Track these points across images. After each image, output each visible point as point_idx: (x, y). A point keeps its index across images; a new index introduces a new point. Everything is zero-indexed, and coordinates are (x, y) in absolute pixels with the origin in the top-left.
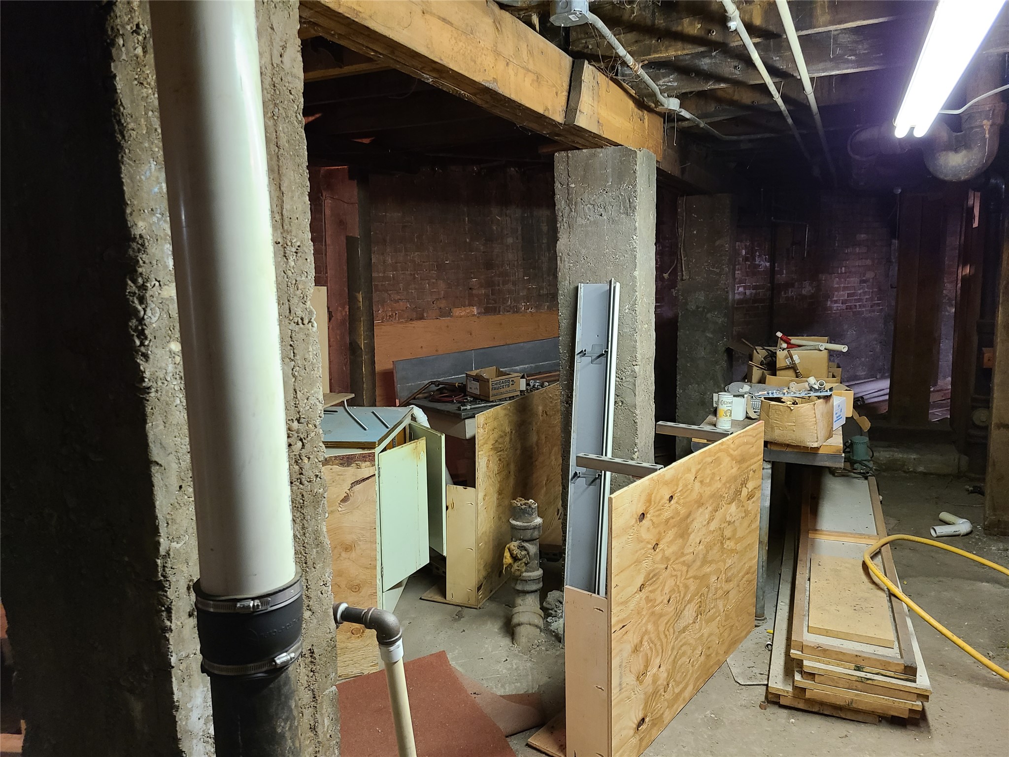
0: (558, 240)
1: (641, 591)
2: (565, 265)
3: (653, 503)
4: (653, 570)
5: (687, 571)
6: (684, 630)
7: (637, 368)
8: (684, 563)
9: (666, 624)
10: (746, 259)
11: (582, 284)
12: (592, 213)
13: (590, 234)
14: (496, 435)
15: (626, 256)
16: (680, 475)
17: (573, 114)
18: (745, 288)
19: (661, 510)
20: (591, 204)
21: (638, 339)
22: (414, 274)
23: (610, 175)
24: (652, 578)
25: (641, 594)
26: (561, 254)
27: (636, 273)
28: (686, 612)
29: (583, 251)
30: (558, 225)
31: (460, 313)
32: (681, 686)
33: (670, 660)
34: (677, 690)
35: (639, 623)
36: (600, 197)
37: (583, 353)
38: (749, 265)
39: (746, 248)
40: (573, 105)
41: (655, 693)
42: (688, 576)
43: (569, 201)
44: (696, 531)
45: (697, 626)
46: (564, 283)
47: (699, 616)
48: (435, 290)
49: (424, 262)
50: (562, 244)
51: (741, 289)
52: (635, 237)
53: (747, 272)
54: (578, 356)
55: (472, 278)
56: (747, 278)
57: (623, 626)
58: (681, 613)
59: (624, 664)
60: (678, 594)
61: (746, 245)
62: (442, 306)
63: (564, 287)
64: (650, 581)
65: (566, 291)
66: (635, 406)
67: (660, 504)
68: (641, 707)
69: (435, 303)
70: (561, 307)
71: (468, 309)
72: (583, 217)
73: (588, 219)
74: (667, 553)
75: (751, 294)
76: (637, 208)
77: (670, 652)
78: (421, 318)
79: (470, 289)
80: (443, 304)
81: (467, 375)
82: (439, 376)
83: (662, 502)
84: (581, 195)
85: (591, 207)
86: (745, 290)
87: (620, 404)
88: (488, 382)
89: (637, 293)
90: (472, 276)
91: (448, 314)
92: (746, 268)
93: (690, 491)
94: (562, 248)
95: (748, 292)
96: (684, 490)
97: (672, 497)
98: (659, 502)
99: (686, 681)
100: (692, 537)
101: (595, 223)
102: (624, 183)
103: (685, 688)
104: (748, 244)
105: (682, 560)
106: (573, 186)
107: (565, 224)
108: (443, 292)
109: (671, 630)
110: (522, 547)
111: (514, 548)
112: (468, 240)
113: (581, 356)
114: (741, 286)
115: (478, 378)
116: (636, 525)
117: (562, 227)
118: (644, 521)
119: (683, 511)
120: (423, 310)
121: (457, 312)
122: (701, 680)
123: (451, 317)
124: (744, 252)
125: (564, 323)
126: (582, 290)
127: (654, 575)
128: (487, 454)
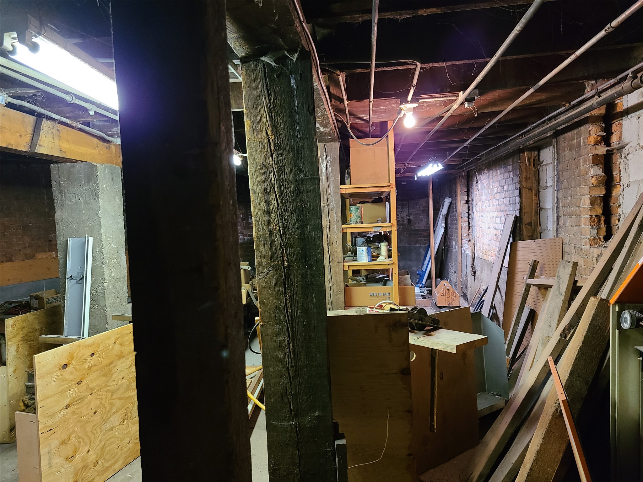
0: (55, 213)
1: (66, 408)
2: (60, 227)
3: (75, 358)
4: (78, 396)
5: (112, 396)
6: (111, 429)
7: (105, 285)
8: (108, 391)
9: (93, 426)
10: (243, 220)
11: (71, 238)
12: (74, 198)
13: (74, 210)
14: (25, 331)
15: (95, 222)
16: (100, 341)
17: (35, 147)
18: (244, 236)
19: (83, 361)
20: (73, 193)
21: (105, 268)
22: (4, 232)
23: (83, 177)
24: (77, 400)
25: (67, 410)
26: (57, 221)
27: (102, 232)
28: (113, 419)
29: (71, 219)
30: (55, 205)
31: (42, 256)
32: (110, 463)
33: (99, 447)
34: (106, 465)
35: (67, 427)
36: (79, 190)
37: (71, 278)
38: (245, 223)
39: (243, 213)
40: (35, 142)
41: (85, 467)
42: (113, 398)
43: (61, 192)
44: (118, 372)
45: (124, 426)
46: (60, 238)
47: (126, 421)
48: (21, 242)
49: (12, 224)
50: (58, 215)
51: (241, 237)
52: (100, 212)
53: (244, 227)
54: (68, 279)
55: (51, 234)
56: (245, 230)
57: (51, 430)
58: (107, 420)
59: (52, 452)
60: (104, 409)
61: (242, 212)
62: (27, 252)
63: (60, 240)
64: (76, 403)
65: (62, 242)
66: (105, 306)
67: (82, 358)
68: (71, 476)
69: (21, 250)
70: (59, 251)
71: (48, 254)
72: (69, 200)
73: (72, 202)
74: (91, 385)
75: (248, 239)
76: (100, 196)
77: (98, 443)
78: (10, 260)
79: (50, 241)
80: (28, 251)
81: (31, 296)
82: (16, 298)
83: (84, 357)
84: (67, 188)
85: (73, 195)
86: (244, 237)
87: (97, 306)
88: (43, 299)
89: (103, 243)
90: (51, 232)
91: (33, 257)
92: (244, 225)
93: (110, 350)
94: (58, 218)
95: (246, 238)
96: (105, 350)
97: (94, 354)
98: (81, 357)
99: (115, 459)
100: (114, 375)
101: (76, 203)
102: (91, 182)
103: (115, 463)
104: (244, 211)
105: (106, 389)
106: (62, 183)
107: (59, 204)
108: (27, 243)
109: (99, 430)
110: (32, 398)
111: (25, 400)
112: (47, 210)
113: (70, 280)
114: (241, 235)
115: (37, 298)
116: (59, 371)
117: (57, 206)
118: (67, 369)
119: (106, 362)
120: (12, 255)
121: (39, 256)
122: (130, 458)
123: (35, 259)
124: (241, 216)
125: (61, 261)
126: (71, 241)
127: (80, 399)
128: (17, 344)
